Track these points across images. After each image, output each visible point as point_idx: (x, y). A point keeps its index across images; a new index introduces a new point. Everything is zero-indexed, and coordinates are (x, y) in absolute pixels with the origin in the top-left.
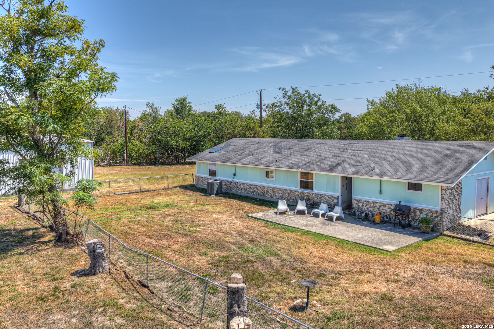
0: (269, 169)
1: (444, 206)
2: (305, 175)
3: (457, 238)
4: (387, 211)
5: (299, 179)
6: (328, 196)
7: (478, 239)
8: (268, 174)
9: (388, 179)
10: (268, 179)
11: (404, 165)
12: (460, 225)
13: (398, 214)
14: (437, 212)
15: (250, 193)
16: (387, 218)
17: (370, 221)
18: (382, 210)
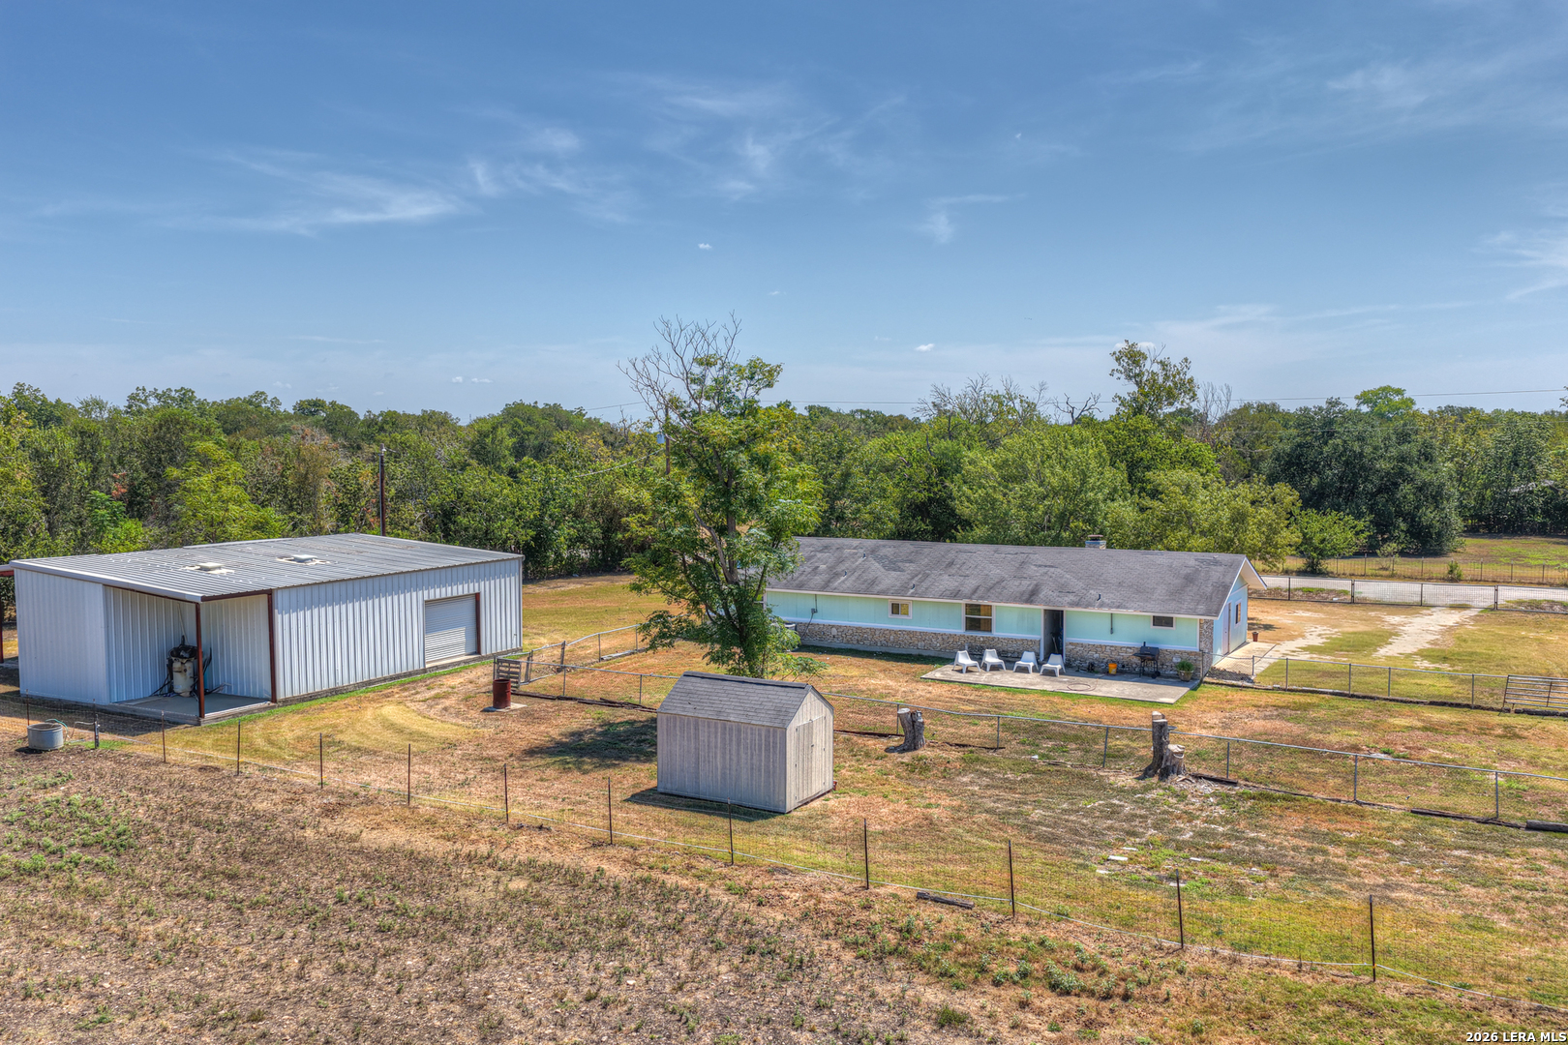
0: (898, 599)
1: (1203, 645)
2: (973, 609)
3: (1222, 684)
4: (1125, 656)
5: (963, 616)
6: (1022, 640)
7: (1246, 684)
8: (896, 609)
9: (1123, 611)
10: (895, 616)
11: (1139, 591)
12: (1213, 669)
13: (1143, 660)
14: (1196, 654)
15: (855, 642)
16: (1123, 666)
17: (1097, 672)
18: (1115, 656)
